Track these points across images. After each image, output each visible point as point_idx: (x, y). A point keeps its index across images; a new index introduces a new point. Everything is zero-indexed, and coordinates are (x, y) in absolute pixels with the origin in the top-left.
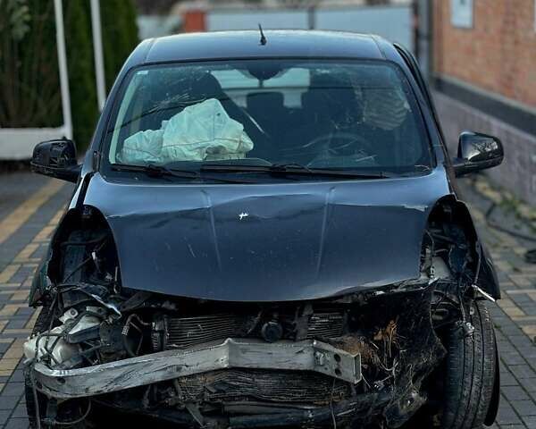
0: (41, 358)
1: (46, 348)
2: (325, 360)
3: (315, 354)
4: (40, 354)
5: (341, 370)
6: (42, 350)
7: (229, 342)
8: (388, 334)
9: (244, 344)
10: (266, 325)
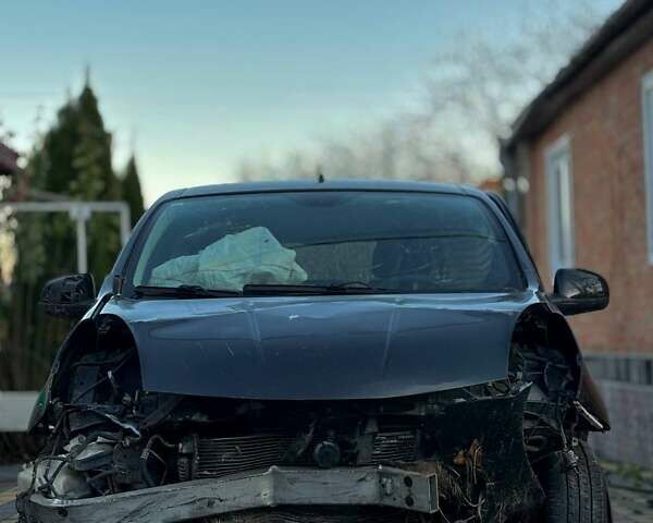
0: (39, 488)
1: (45, 477)
2: (393, 487)
3: (380, 481)
4: (38, 484)
5: (413, 497)
6: (40, 479)
7: (274, 472)
8: (470, 456)
9: (292, 473)
10: (320, 446)
